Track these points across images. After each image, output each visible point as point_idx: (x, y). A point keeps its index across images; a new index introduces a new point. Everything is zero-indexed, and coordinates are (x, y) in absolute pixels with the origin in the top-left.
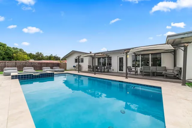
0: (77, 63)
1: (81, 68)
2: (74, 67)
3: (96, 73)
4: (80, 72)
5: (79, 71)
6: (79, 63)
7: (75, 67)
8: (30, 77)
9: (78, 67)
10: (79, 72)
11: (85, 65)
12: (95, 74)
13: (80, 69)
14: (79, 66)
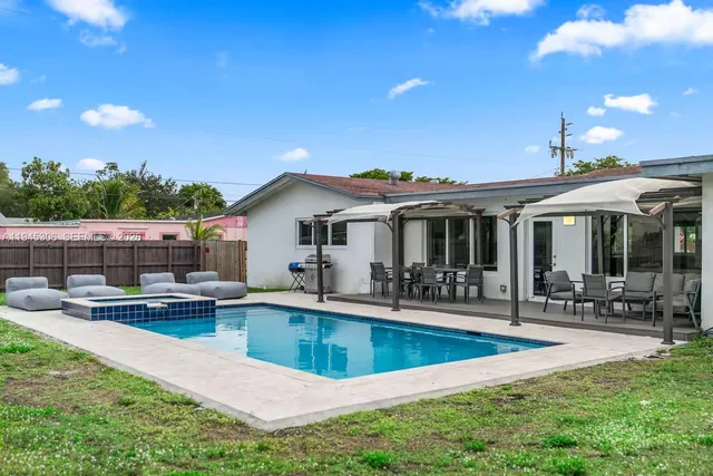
0: (312, 249)
1: (333, 277)
2: (295, 269)
3: (401, 302)
4: (329, 299)
5: (321, 293)
6: (319, 251)
7: (301, 270)
8: (139, 315)
9: (316, 273)
10: (321, 300)
11: (356, 260)
12: (396, 308)
13: (326, 284)
14: (324, 266)
